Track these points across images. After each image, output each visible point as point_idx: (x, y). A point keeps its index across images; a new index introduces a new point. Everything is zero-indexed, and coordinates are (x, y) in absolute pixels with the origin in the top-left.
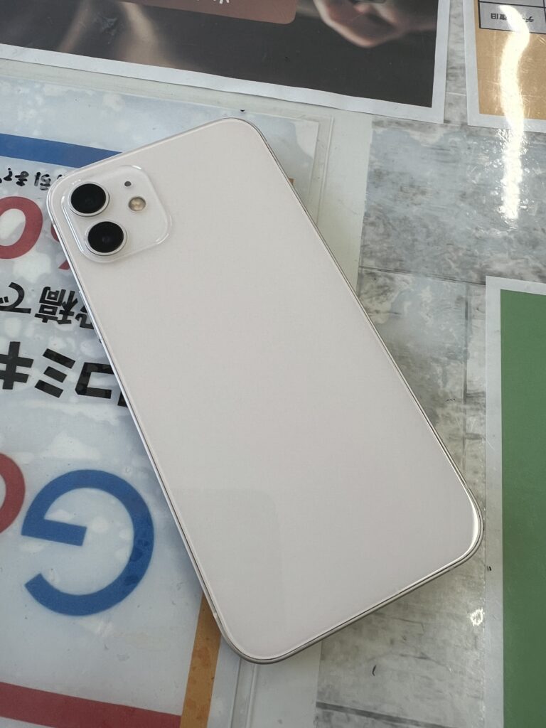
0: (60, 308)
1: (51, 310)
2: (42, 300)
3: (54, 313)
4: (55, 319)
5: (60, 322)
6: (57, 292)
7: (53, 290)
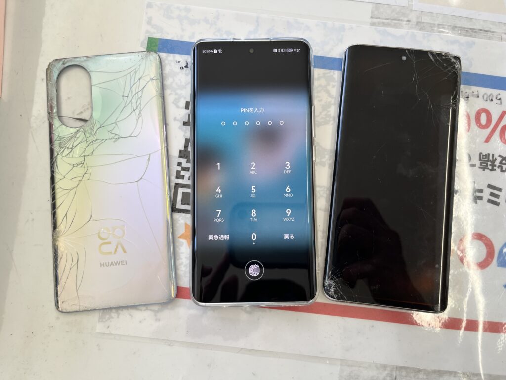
0: (489, 163)
1: (485, 164)
2: (480, 160)
3: (487, 165)
4: (488, 168)
5: (491, 170)
6: (486, 155)
7: (484, 154)
